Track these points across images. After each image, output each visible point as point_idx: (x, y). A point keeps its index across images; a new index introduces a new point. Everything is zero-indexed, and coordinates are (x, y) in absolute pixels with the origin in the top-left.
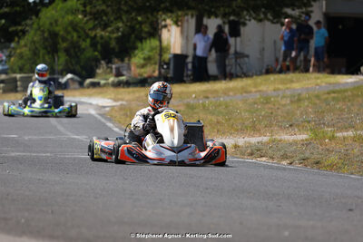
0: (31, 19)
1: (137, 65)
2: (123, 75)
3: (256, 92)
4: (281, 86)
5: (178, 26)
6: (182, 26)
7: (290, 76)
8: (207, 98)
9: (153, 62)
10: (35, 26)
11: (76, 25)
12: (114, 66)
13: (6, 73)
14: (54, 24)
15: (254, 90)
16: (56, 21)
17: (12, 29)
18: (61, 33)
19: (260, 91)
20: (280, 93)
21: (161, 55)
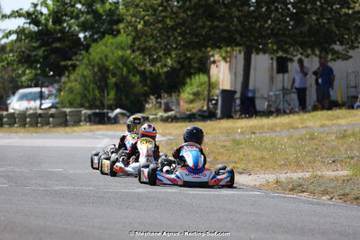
0: (81, 54)
1: (186, 100)
2: (172, 110)
3: (302, 128)
4: (327, 123)
5: (226, 61)
6: (230, 62)
7: (337, 112)
8: (254, 133)
9: (201, 97)
10: (85, 61)
11: (126, 60)
12: (163, 101)
13: (56, 108)
14: (104, 60)
15: (300, 126)
16: (106, 57)
17: (63, 63)
18: (111, 68)
19: (306, 127)
20: (326, 129)
21: (209, 91)
